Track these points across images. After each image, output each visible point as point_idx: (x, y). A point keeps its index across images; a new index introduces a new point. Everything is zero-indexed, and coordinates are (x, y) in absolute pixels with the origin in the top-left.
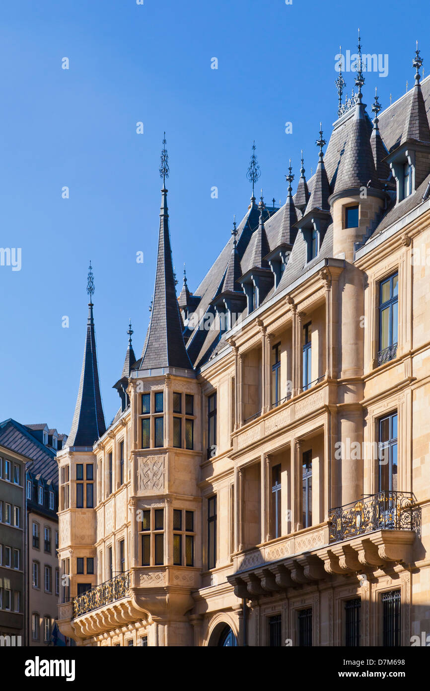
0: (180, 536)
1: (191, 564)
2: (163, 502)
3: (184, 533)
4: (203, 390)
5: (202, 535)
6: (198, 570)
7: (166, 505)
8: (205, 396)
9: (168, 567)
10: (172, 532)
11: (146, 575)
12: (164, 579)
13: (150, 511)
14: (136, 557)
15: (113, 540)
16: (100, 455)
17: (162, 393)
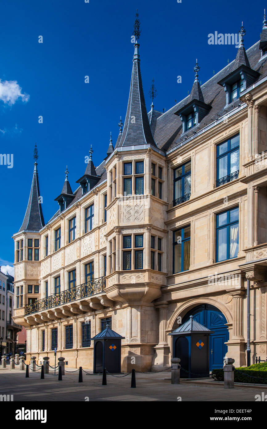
0: (154, 252)
1: (160, 270)
2: (144, 229)
3: (157, 251)
4: (170, 165)
6: (165, 274)
7: (146, 231)
8: (172, 169)
9: (148, 270)
10: (150, 249)
11: (127, 275)
12: (144, 278)
13: (131, 236)
14: (119, 264)
15: (62, 271)
16: (46, 234)
17: (141, 162)
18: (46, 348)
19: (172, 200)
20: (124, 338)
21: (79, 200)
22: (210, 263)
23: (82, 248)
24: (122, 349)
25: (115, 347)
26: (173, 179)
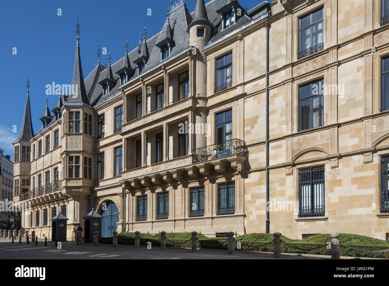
0: (86, 167)
1: (90, 178)
2: (80, 153)
3: (88, 166)
4: (96, 114)
5: (95, 167)
6: (93, 180)
7: (81, 155)
8: (97, 116)
9: (82, 178)
10: (84, 165)
11: (71, 181)
12: (80, 183)
13: (73, 157)
14: (66, 174)
15: (42, 172)
16: (33, 143)
17: (79, 112)
18: (33, 225)
19: (97, 135)
20: (68, 219)
21: (51, 126)
22: (112, 176)
23: (53, 158)
24: (67, 226)
25: (63, 225)
26: (97, 123)
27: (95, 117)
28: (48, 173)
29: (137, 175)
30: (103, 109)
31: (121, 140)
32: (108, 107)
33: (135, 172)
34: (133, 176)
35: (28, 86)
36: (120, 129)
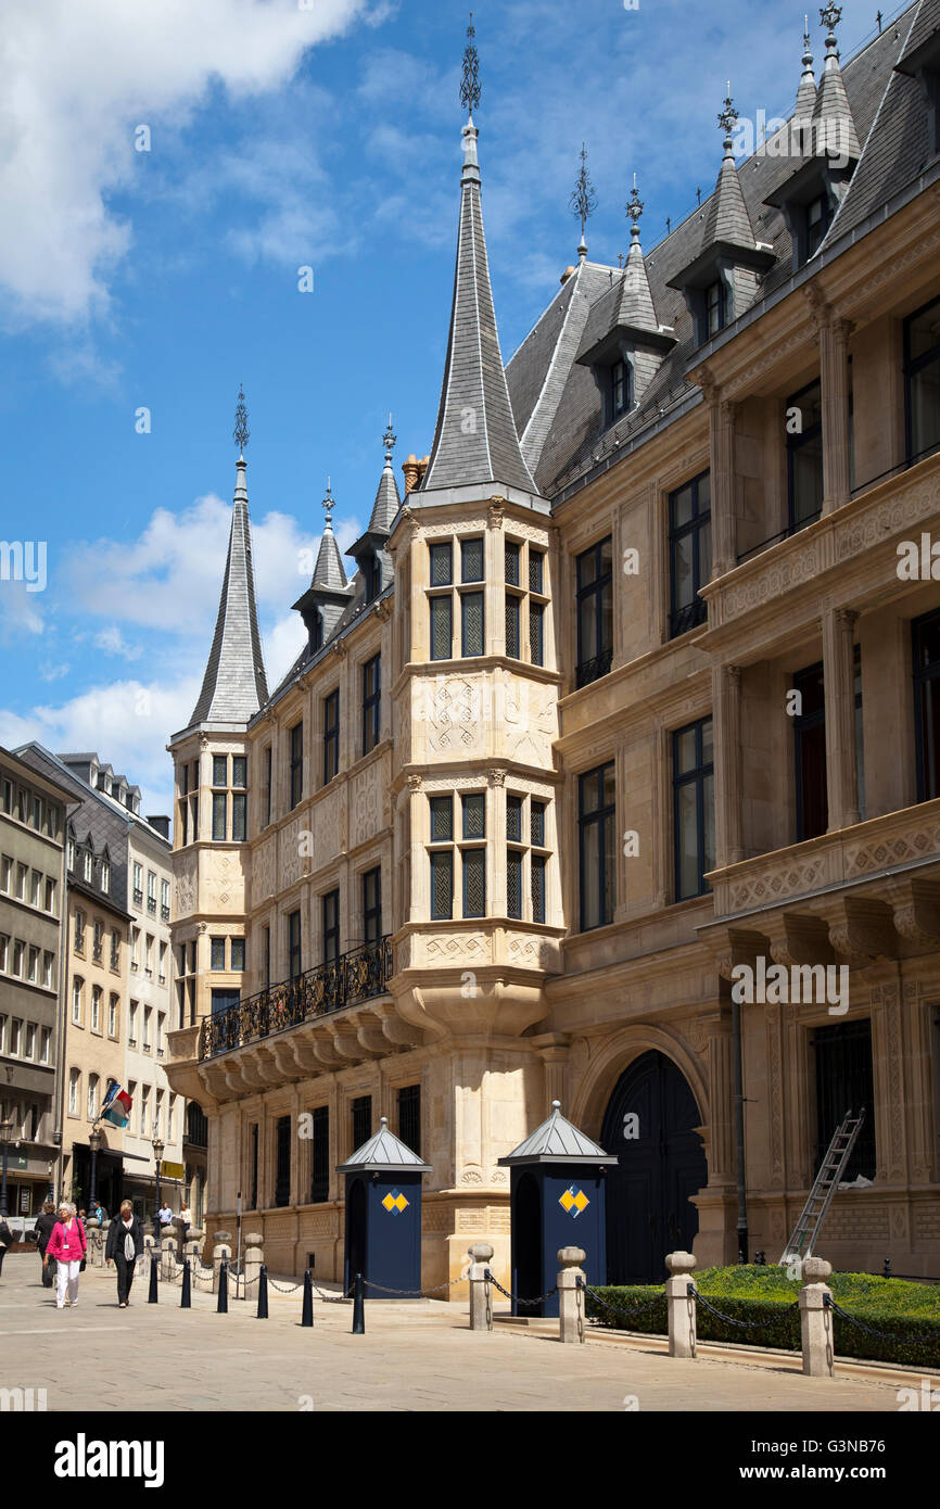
0: (519, 853)
3: (526, 846)
4: (565, 542)
6: (557, 932)
9: (497, 921)
10: (506, 842)
11: (442, 940)
13: (451, 798)
15: (303, 895)
16: (265, 737)
17: (480, 539)
19: (574, 664)
21: (343, 635)
22: (660, 905)
23: (353, 812)
26: (575, 591)
27: (561, 558)
28: (331, 898)
29: (806, 887)
30: (602, 506)
31: (703, 682)
32: (632, 492)
33: (792, 867)
34: (775, 897)
35: (242, 438)
36: (698, 613)
